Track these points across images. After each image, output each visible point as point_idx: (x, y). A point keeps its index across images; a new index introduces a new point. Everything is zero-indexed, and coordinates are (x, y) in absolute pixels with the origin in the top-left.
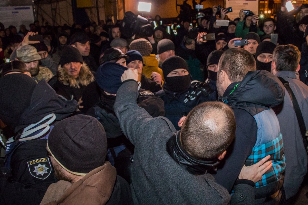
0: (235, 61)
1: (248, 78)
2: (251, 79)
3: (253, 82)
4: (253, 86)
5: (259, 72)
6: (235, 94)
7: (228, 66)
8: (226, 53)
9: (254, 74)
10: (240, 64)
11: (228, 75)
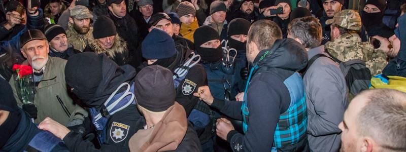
0: (263, 33)
1: (277, 46)
2: (280, 46)
3: (282, 49)
4: (282, 53)
5: (285, 40)
6: (265, 60)
7: (257, 37)
8: (255, 25)
9: (282, 42)
10: (268, 36)
11: (257, 45)
